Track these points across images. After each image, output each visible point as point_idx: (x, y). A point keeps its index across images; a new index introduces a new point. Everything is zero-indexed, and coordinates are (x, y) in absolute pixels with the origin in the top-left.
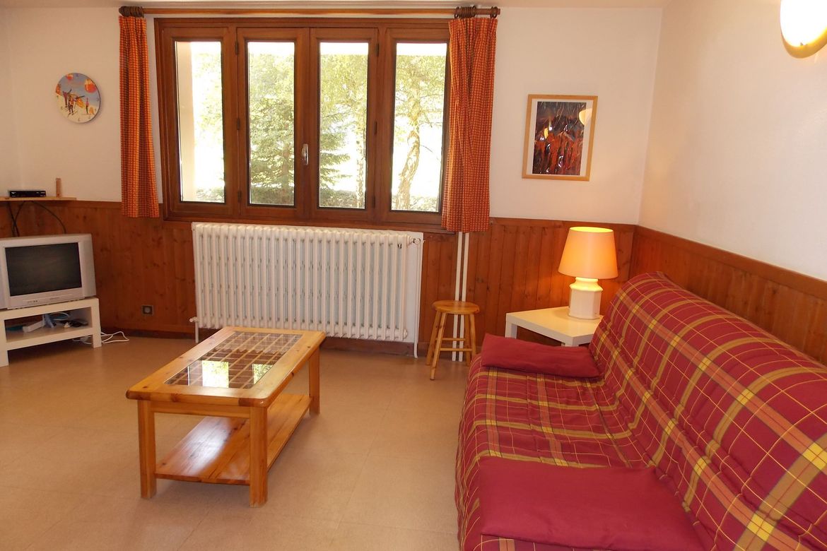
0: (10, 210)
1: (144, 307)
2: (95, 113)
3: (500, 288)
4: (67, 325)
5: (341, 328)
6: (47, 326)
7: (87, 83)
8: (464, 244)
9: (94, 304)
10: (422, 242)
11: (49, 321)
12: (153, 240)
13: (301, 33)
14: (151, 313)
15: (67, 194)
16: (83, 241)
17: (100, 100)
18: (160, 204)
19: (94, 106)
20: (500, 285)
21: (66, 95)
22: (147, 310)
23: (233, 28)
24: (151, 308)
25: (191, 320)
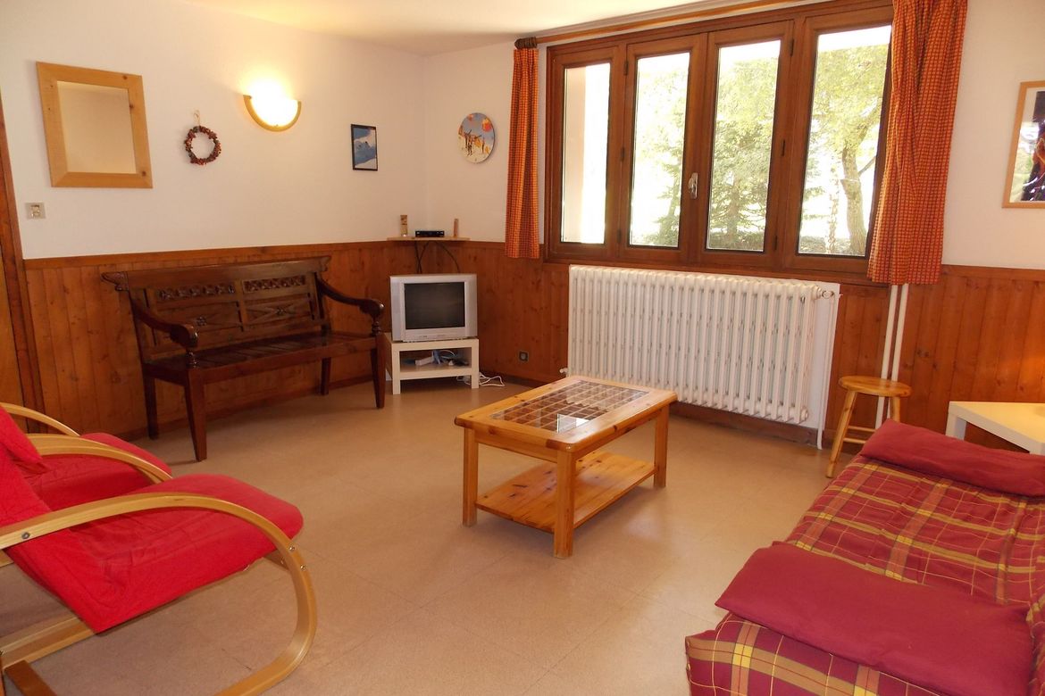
0: (416, 248)
1: (521, 353)
2: (490, 151)
3: (955, 367)
4: (451, 363)
5: (711, 397)
6: (435, 362)
7: (485, 122)
8: (898, 303)
9: (474, 345)
10: (838, 296)
11: (437, 358)
12: (533, 283)
13: (698, 40)
14: (526, 360)
15: (464, 235)
16: (468, 280)
17: (494, 138)
18: (540, 245)
19: (489, 145)
20: (955, 362)
21: (467, 136)
22: (523, 357)
23: (623, 46)
24: (526, 354)
25: (561, 371)
